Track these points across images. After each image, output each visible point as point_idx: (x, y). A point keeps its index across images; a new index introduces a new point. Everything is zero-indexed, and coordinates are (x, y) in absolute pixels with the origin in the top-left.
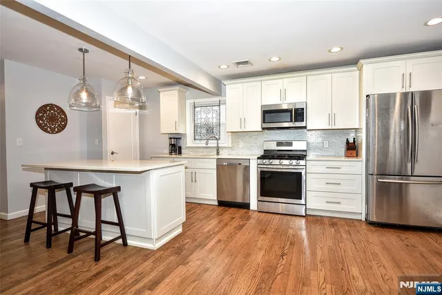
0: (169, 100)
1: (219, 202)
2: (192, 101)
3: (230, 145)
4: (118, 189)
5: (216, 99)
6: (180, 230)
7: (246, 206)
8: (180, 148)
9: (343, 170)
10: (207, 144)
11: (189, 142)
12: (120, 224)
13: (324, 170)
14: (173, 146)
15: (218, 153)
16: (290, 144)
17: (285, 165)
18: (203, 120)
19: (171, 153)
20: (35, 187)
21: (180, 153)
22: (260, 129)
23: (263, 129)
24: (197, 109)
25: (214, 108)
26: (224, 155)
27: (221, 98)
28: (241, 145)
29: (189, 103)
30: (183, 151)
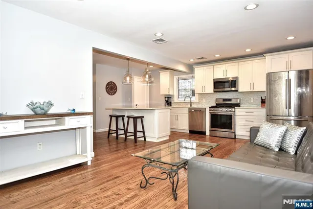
0: (165, 77)
1: (190, 131)
2: (177, 77)
3: (198, 101)
4: (143, 117)
5: (190, 76)
6: (168, 138)
7: (204, 133)
8: (171, 103)
9: (255, 114)
10: (184, 100)
11: (175, 99)
12: (143, 132)
13: (244, 113)
14: (167, 102)
15: (191, 106)
16: (230, 100)
17: (223, 111)
18: (183, 87)
19: (165, 105)
20: (111, 116)
21: (171, 105)
22: (213, 92)
23: (215, 91)
24: (180, 81)
25: (189, 80)
26: (194, 106)
27: (193, 75)
28: (204, 101)
29: (176, 78)
30: (172, 105)
